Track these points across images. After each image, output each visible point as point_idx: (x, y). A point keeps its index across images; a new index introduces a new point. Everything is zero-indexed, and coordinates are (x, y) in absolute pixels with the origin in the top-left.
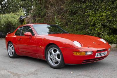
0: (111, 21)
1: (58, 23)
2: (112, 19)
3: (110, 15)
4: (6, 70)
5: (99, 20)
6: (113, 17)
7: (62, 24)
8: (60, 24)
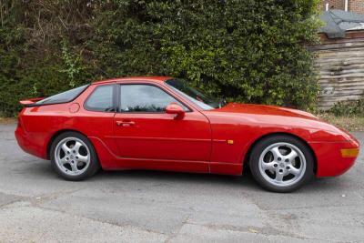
0: (223, 69)
1: (75, 67)
2: (226, 65)
3: (222, 56)
4: (185, 222)
5: (196, 65)
6: (228, 60)
7: (88, 70)
8: (81, 71)
